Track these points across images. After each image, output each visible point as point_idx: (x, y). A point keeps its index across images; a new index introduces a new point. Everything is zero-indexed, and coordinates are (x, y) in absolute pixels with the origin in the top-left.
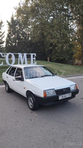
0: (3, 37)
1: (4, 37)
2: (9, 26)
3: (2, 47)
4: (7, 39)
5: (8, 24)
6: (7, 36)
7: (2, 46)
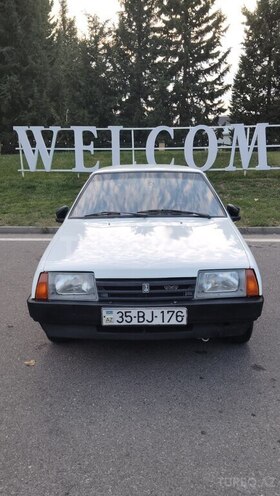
0: (225, 72)
1: (228, 69)
2: (248, 28)
3: (218, 106)
4: (238, 77)
5: (245, 19)
6: (240, 66)
7: (220, 102)
